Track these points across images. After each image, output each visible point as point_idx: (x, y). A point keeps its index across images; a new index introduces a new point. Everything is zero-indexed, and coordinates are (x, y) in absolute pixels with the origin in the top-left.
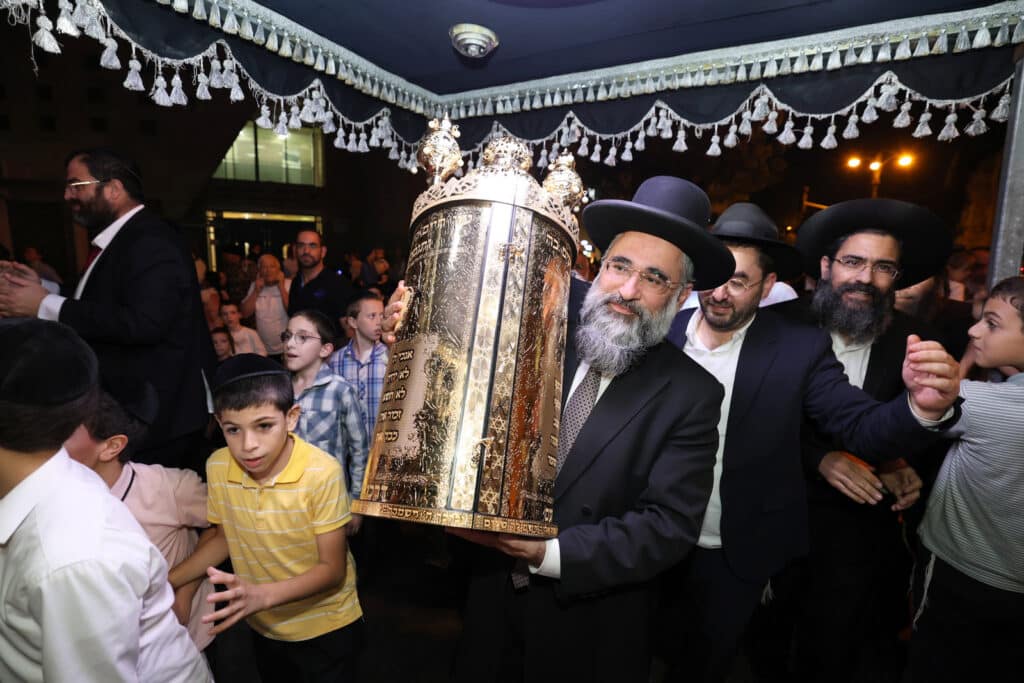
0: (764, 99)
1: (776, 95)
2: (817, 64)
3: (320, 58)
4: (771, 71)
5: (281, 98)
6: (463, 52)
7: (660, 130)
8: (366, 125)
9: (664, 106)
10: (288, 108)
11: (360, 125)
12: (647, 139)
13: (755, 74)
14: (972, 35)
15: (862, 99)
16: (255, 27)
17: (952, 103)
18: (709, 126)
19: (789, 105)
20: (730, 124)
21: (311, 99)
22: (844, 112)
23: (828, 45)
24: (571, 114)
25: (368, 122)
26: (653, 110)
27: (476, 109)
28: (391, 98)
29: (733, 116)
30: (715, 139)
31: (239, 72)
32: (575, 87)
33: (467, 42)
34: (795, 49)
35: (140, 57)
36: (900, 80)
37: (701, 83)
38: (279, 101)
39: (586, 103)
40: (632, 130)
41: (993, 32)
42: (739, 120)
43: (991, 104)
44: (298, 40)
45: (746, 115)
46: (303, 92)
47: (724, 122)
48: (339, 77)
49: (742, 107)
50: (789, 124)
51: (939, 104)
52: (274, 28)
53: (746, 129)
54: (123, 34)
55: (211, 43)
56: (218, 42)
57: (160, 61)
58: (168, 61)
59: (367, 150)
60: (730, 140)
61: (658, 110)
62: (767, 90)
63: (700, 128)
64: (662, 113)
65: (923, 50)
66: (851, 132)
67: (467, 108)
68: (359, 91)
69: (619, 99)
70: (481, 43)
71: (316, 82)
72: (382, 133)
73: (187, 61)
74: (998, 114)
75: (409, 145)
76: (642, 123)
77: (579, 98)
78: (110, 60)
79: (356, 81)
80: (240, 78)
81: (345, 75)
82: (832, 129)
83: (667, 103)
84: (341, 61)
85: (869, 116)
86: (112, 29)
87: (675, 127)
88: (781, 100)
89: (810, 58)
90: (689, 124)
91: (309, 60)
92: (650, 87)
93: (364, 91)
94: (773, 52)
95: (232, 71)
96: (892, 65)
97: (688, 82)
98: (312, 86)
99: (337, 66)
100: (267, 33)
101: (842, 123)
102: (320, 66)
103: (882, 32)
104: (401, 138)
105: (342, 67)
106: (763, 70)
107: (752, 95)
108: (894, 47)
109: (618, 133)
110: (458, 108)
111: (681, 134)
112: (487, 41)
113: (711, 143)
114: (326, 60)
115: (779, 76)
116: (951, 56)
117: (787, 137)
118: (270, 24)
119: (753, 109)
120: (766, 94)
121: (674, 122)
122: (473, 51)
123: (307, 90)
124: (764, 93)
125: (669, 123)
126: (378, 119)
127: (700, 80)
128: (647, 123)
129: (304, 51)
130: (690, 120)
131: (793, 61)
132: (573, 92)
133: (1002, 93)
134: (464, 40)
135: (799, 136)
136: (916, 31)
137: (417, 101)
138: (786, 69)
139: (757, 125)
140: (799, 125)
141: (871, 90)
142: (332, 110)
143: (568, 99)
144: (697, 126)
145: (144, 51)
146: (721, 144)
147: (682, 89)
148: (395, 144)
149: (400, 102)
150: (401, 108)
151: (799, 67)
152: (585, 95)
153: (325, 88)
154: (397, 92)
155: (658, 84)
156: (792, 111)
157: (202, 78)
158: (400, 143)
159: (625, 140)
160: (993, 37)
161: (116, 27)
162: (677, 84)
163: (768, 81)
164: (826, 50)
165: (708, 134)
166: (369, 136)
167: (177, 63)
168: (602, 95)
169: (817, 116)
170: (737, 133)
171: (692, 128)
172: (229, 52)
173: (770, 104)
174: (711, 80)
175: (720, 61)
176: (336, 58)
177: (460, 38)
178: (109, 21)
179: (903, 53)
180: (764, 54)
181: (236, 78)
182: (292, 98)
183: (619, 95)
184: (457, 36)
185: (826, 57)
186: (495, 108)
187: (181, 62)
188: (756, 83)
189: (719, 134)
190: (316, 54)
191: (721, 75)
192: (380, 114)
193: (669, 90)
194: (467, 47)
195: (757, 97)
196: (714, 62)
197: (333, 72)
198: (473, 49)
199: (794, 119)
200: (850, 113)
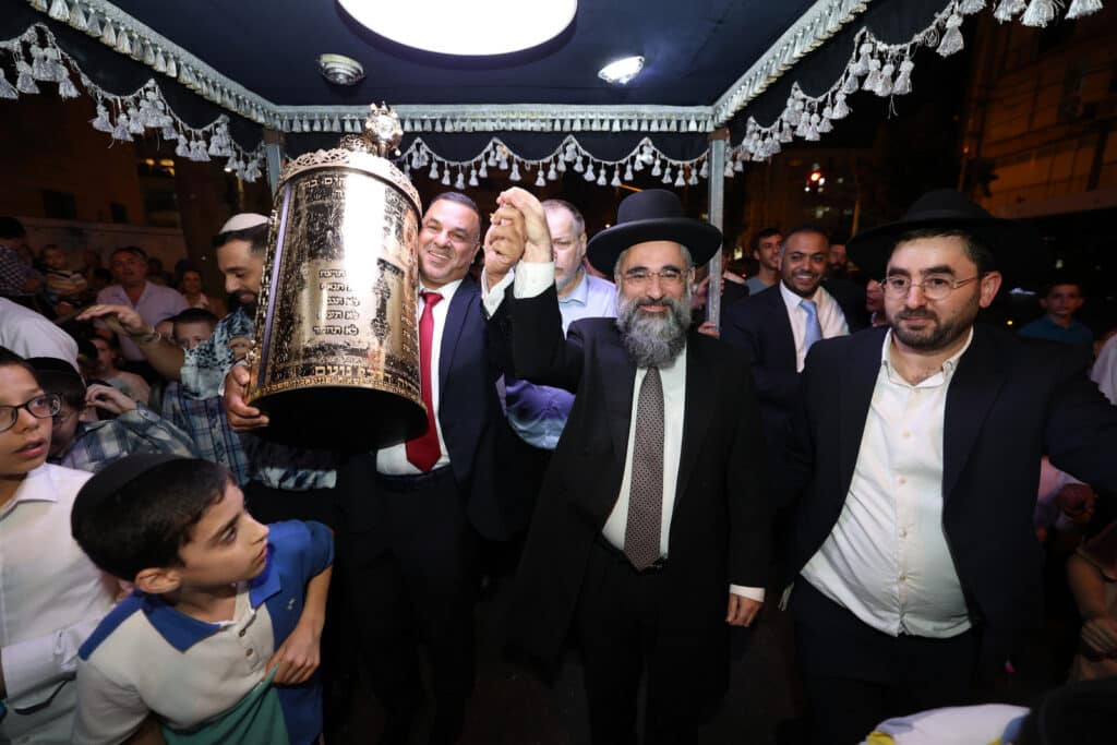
0: (572, 146)
1: (580, 144)
2: (606, 127)
3: (161, 59)
4: (577, 127)
5: (118, 98)
6: (330, 78)
8: (204, 132)
9: (499, 141)
10: (125, 109)
11: (199, 132)
12: (488, 168)
13: (567, 127)
14: (688, 122)
15: (633, 154)
16: (87, 16)
17: (681, 163)
18: (535, 162)
19: (589, 152)
20: (550, 163)
21: (147, 100)
22: (623, 161)
23: (611, 114)
24: (419, 140)
25: (207, 129)
26: (491, 144)
28: (231, 104)
29: (552, 157)
30: (541, 173)
31: (66, 64)
32: (425, 117)
33: (337, 71)
34: (592, 113)
36: (654, 144)
38: (116, 100)
39: (433, 132)
40: (475, 160)
41: (698, 123)
42: (556, 160)
43: (699, 167)
44: (136, 36)
45: (561, 157)
46: (138, 92)
47: (547, 160)
48: (181, 81)
49: (558, 151)
50: (590, 167)
51: (675, 163)
52: (109, 20)
53: (562, 167)
55: (29, 26)
56: (38, 25)
59: (208, 159)
60: (552, 175)
61: (495, 145)
62: (573, 139)
64: (499, 148)
65: (664, 128)
66: (629, 176)
67: (312, 123)
68: (201, 97)
69: (463, 133)
70: (350, 74)
71: (151, 83)
72: (220, 142)
73: (2, 44)
74: (703, 172)
75: (247, 154)
76: (483, 155)
77: (428, 127)
79: (199, 86)
80: (70, 70)
81: (187, 78)
82: (617, 173)
83: (502, 140)
84: (182, 63)
85: (638, 167)
87: (510, 161)
88: (584, 148)
89: (602, 121)
90: (520, 160)
91: (150, 60)
92: (490, 127)
93: (206, 97)
94: (577, 113)
95: (58, 61)
96: (648, 134)
97: (519, 126)
98: (148, 85)
99: (178, 67)
100: (102, 24)
101: (623, 169)
102: (161, 68)
104: (239, 148)
105: (184, 70)
106: (572, 125)
107: (565, 142)
108: (650, 122)
109: (464, 161)
110: (301, 121)
111: (515, 167)
112: (355, 72)
113: (537, 176)
114: (167, 59)
115: (582, 131)
116: (678, 133)
117: (589, 176)
118: (104, 15)
119: (565, 152)
120: (574, 144)
121: (509, 157)
122: (341, 79)
123: (142, 90)
124: (572, 142)
125: (505, 157)
126: (217, 126)
127: (528, 126)
128: (487, 155)
129: (144, 47)
130: (521, 156)
131: (591, 121)
132: (423, 122)
133: (704, 160)
134: (333, 68)
135: (597, 175)
136: (661, 114)
137: (257, 110)
138: (587, 127)
139: (570, 165)
140: (597, 169)
141: (637, 149)
142: (170, 115)
143: (418, 127)
144: (526, 162)
146: (545, 177)
147: (515, 131)
148: (235, 154)
149: (242, 111)
151: (596, 127)
152: (434, 126)
153: (160, 88)
154: (238, 100)
155: (495, 125)
156: (591, 157)
157: (22, 66)
158: (238, 152)
159: (470, 168)
160: (698, 126)
162: (510, 126)
163: (576, 134)
164: (610, 117)
165: (535, 169)
166: (209, 144)
168: (449, 128)
169: (607, 163)
170: (556, 170)
171: (523, 163)
172: (51, 39)
173: (577, 150)
174: (536, 127)
175: (542, 113)
176: (176, 59)
177: (328, 67)
179: (654, 128)
180: (572, 113)
181: (65, 72)
182: (129, 98)
183: (463, 128)
184: (325, 64)
185: (611, 122)
186: (343, 126)
188: (567, 133)
189: (543, 169)
190: (156, 53)
191: (543, 125)
192: (218, 121)
193: (504, 131)
194: (336, 74)
195: (567, 144)
196: (537, 113)
197: (174, 75)
198: (341, 77)
199: (593, 163)
200: (627, 163)
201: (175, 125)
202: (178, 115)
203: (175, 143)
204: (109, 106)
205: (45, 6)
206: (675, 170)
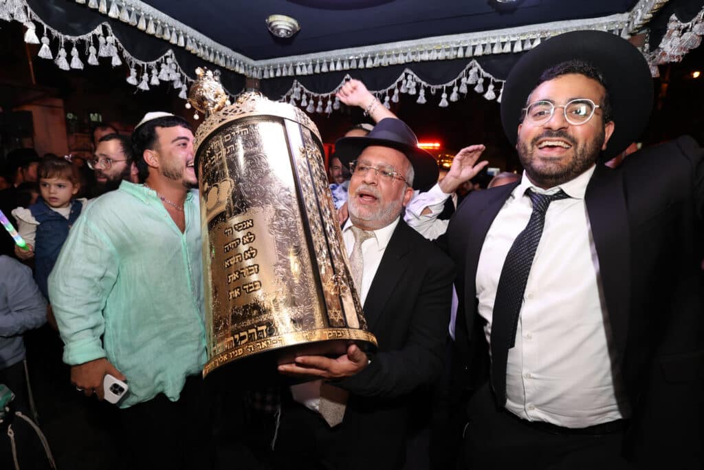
0: (475, 70)
1: (482, 67)
2: (507, 49)
3: (174, 35)
4: (479, 52)
5: (145, 63)
6: (275, 33)
7: (409, 89)
9: (411, 73)
10: (150, 70)
12: (400, 94)
13: (469, 54)
16: (130, 13)
18: (440, 87)
19: (491, 74)
20: (453, 86)
21: (166, 64)
23: (514, 36)
26: (403, 74)
27: (282, 72)
28: (222, 63)
29: (455, 80)
30: (444, 96)
31: (117, 45)
32: (351, 58)
33: (279, 27)
34: (494, 38)
35: (49, 35)
37: (435, 58)
38: (143, 65)
39: (358, 69)
40: (389, 88)
42: (459, 83)
44: (159, 22)
45: (464, 80)
46: (160, 59)
47: (450, 84)
48: (187, 48)
49: (461, 74)
50: (491, 87)
52: (143, 14)
53: (464, 89)
54: (39, 20)
55: (98, 24)
56: (103, 24)
57: (63, 38)
58: (68, 37)
60: (454, 97)
61: (407, 75)
62: (477, 64)
63: (434, 88)
64: (409, 77)
67: (275, 71)
69: (381, 67)
70: (288, 28)
73: (81, 37)
76: (396, 84)
77: (354, 65)
78: (30, 37)
79: (198, 51)
80: (118, 50)
81: (191, 47)
83: (412, 70)
84: (188, 37)
86: (31, 15)
87: (418, 87)
88: (486, 70)
89: (503, 44)
90: (427, 85)
91: (167, 37)
92: (401, 60)
93: (204, 58)
94: (480, 39)
95: (112, 44)
97: (426, 57)
98: (167, 54)
99: (186, 40)
100: (138, 17)
102: (174, 41)
103: (546, 29)
105: (189, 42)
106: (474, 50)
107: (468, 66)
109: (380, 90)
110: (269, 70)
111: (422, 92)
112: (292, 26)
113: (441, 98)
114: (178, 36)
115: (484, 55)
117: (490, 95)
118: (140, 11)
119: (468, 76)
120: (476, 66)
121: (417, 83)
122: (283, 33)
123: (163, 57)
124: (475, 66)
125: (414, 84)
127: (434, 56)
128: (400, 84)
129: (163, 29)
130: (427, 82)
131: (493, 45)
132: (350, 62)
134: (277, 25)
135: (497, 94)
137: (240, 65)
138: (488, 51)
139: (471, 87)
140: (497, 87)
142: (180, 72)
143: (346, 66)
144: (432, 87)
145: (53, 31)
146: (448, 99)
147: (422, 62)
149: (229, 66)
150: (228, 70)
151: (496, 50)
152: (358, 64)
153: (176, 55)
154: (226, 59)
155: (406, 58)
156: (492, 78)
157: (92, 49)
159: (384, 95)
161: (34, 14)
162: (419, 58)
163: (478, 58)
164: (513, 39)
165: (440, 92)
167: (74, 39)
168: (369, 64)
170: (458, 92)
171: (429, 88)
172: (110, 31)
173: (479, 73)
174: (441, 56)
175: (447, 43)
176: (185, 34)
177: (273, 24)
178: (30, 10)
180: (475, 40)
181: (115, 49)
182: (153, 63)
183: (380, 64)
184: (271, 23)
185: (513, 44)
186: (295, 71)
187: (77, 38)
188: (470, 59)
189: (447, 92)
190: (171, 32)
191: (447, 54)
193: (414, 62)
194: (279, 30)
195: (471, 68)
196: (443, 44)
197: (183, 45)
198: (282, 32)
199: (494, 83)
201: (182, 78)
202: (185, 72)
203: (179, 90)
204: (138, 68)
205: (106, 10)
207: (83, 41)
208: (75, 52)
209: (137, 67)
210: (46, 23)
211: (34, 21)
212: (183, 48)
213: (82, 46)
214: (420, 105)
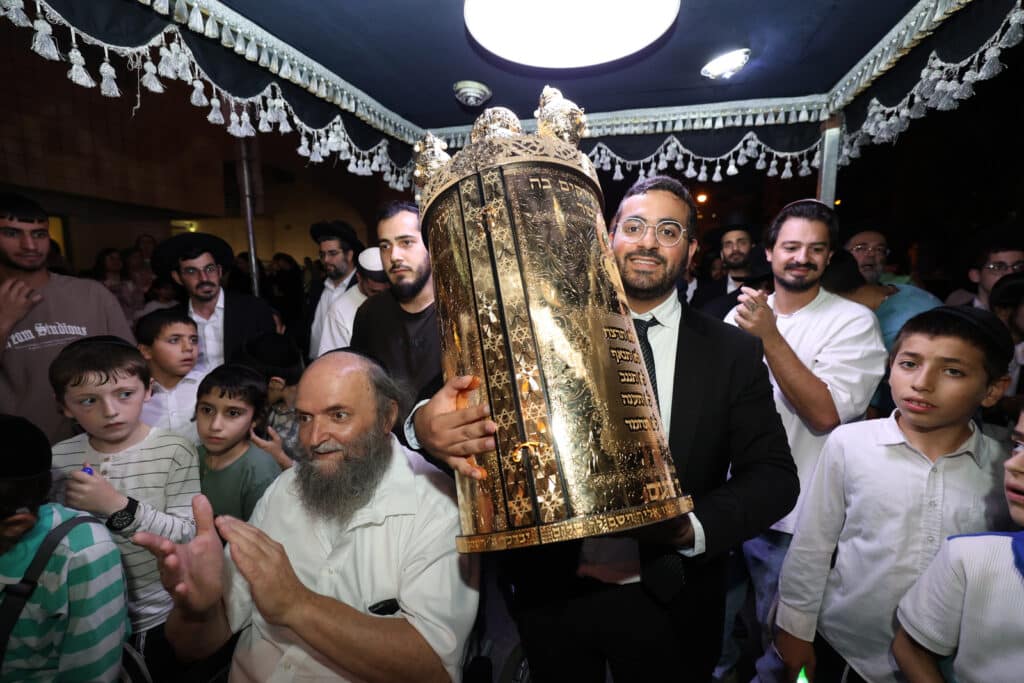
0: (674, 145)
1: (681, 143)
2: (708, 124)
3: (345, 99)
4: (679, 127)
5: (315, 131)
6: (464, 101)
7: (602, 164)
8: (370, 153)
9: (604, 147)
10: (319, 138)
11: (366, 153)
13: (669, 128)
14: (798, 113)
15: (736, 149)
16: (301, 73)
17: (788, 155)
18: (636, 163)
19: (690, 150)
20: (651, 162)
21: (334, 132)
22: (725, 157)
23: (714, 112)
25: (372, 150)
26: (596, 149)
27: (456, 142)
28: (390, 131)
29: (653, 156)
30: (642, 172)
31: (286, 109)
33: (468, 94)
34: (694, 113)
35: (219, 96)
36: (759, 138)
37: (632, 132)
38: (314, 133)
41: (810, 113)
42: (657, 159)
43: (811, 156)
44: (330, 84)
45: (662, 156)
46: (328, 126)
47: (647, 160)
48: (357, 115)
49: (659, 150)
50: (691, 164)
51: (781, 155)
52: (315, 74)
53: (662, 165)
54: (207, 78)
55: (268, 85)
56: (273, 84)
57: (234, 100)
58: (238, 99)
61: (600, 149)
62: (675, 139)
63: (629, 164)
64: (603, 152)
65: (771, 121)
66: (732, 170)
67: (449, 141)
68: (370, 126)
70: (478, 96)
71: (338, 118)
73: (251, 99)
74: (816, 163)
75: (399, 169)
78: (198, 98)
79: (369, 117)
80: (288, 114)
81: (361, 113)
82: (718, 168)
83: (606, 144)
84: (359, 101)
85: (742, 161)
86: (199, 73)
87: (613, 162)
88: (685, 146)
89: (704, 120)
90: (622, 161)
91: (338, 101)
92: (598, 133)
93: (374, 126)
94: (680, 114)
96: (754, 128)
97: (623, 131)
98: (335, 120)
99: (356, 104)
100: (310, 78)
101: (725, 164)
102: (344, 106)
103: (746, 106)
104: (394, 164)
105: (360, 106)
106: (674, 125)
107: (666, 142)
108: (755, 117)
111: (618, 168)
112: (482, 94)
113: (639, 175)
114: (349, 99)
115: (684, 131)
116: (786, 126)
117: (690, 173)
119: (666, 152)
120: (676, 143)
121: (612, 159)
122: (472, 102)
123: (331, 124)
124: (674, 142)
125: (608, 159)
126: (379, 148)
127: (632, 130)
128: (594, 158)
129: (335, 92)
130: (623, 157)
131: (693, 121)
133: (816, 150)
134: (466, 92)
135: (698, 171)
136: (767, 108)
137: (409, 134)
138: (689, 126)
139: (670, 163)
140: (697, 168)
141: (741, 144)
142: (348, 141)
144: (628, 163)
145: (222, 91)
147: (618, 136)
148: (390, 169)
149: (397, 135)
150: (397, 140)
151: (697, 126)
153: (344, 122)
154: (395, 127)
155: (601, 131)
156: (692, 155)
157: (263, 114)
158: (393, 168)
160: (810, 115)
161: (202, 72)
162: (616, 131)
163: (676, 134)
164: (714, 115)
165: (636, 169)
167: (245, 101)
169: (708, 159)
170: (656, 168)
171: (625, 164)
172: (279, 93)
173: (678, 148)
174: (638, 130)
175: (645, 117)
176: (356, 99)
177: (462, 91)
178: (197, 66)
179: (760, 121)
180: (675, 115)
182: (322, 131)
184: (461, 89)
185: (714, 120)
187: (247, 100)
188: (669, 134)
189: (644, 168)
190: (342, 95)
191: (646, 128)
192: (380, 145)
193: (609, 136)
194: (468, 98)
195: (668, 144)
196: (641, 117)
197: (353, 110)
198: (471, 99)
199: (694, 160)
200: (729, 158)
201: (350, 149)
202: (353, 141)
203: (348, 162)
204: (309, 137)
205: (277, 69)
206: (782, 162)
207: (252, 104)
208: (245, 116)
209: (308, 135)
210: (216, 83)
211: (202, 80)
212: (353, 115)
213: (253, 110)
214: (617, 182)
